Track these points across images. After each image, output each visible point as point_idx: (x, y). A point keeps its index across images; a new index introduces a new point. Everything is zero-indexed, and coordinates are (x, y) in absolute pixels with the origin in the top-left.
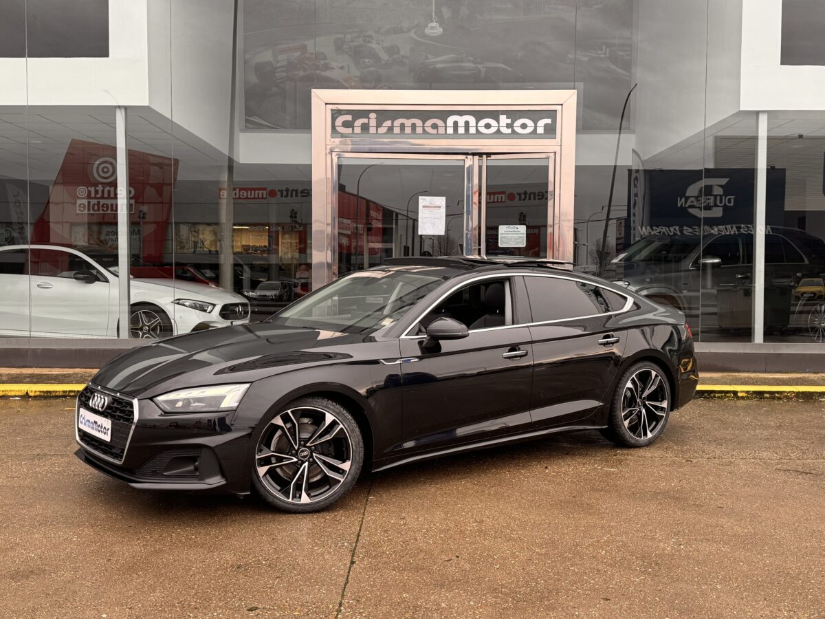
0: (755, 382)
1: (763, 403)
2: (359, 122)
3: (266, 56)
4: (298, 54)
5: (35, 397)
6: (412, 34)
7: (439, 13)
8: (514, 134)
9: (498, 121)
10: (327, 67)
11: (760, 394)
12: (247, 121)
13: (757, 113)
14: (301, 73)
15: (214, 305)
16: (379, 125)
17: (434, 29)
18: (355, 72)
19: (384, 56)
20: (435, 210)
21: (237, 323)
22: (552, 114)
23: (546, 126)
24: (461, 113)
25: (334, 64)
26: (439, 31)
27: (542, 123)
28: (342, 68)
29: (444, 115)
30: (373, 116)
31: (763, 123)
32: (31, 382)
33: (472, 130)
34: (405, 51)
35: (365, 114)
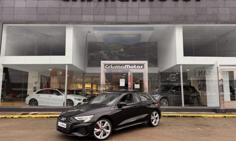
0: (183, 114)
1: (185, 118)
2: (109, 66)
3: (92, 54)
4: (97, 54)
5: (49, 117)
6: (118, 50)
7: (123, 47)
8: (137, 68)
9: (134, 66)
10: (103, 56)
11: (184, 116)
12: (88, 65)
13: (180, 65)
14: (98, 57)
15: (82, 99)
16: (113, 67)
17: (122, 50)
18: (108, 57)
19: (113, 54)
20: (123, 82)
21: (86, 103)
22: (143, 65)
23: (142, 67)
24: (127, 65)
25: (104, 55)
26: (123, 50)
27: (142, 66)
28: (105, 56)
29: (124, 65)
30: (112, 65)
31: (181, 67)
32: (48, 115)
33: (129, 68)
34: (117, 53)
35: (110, 65)
